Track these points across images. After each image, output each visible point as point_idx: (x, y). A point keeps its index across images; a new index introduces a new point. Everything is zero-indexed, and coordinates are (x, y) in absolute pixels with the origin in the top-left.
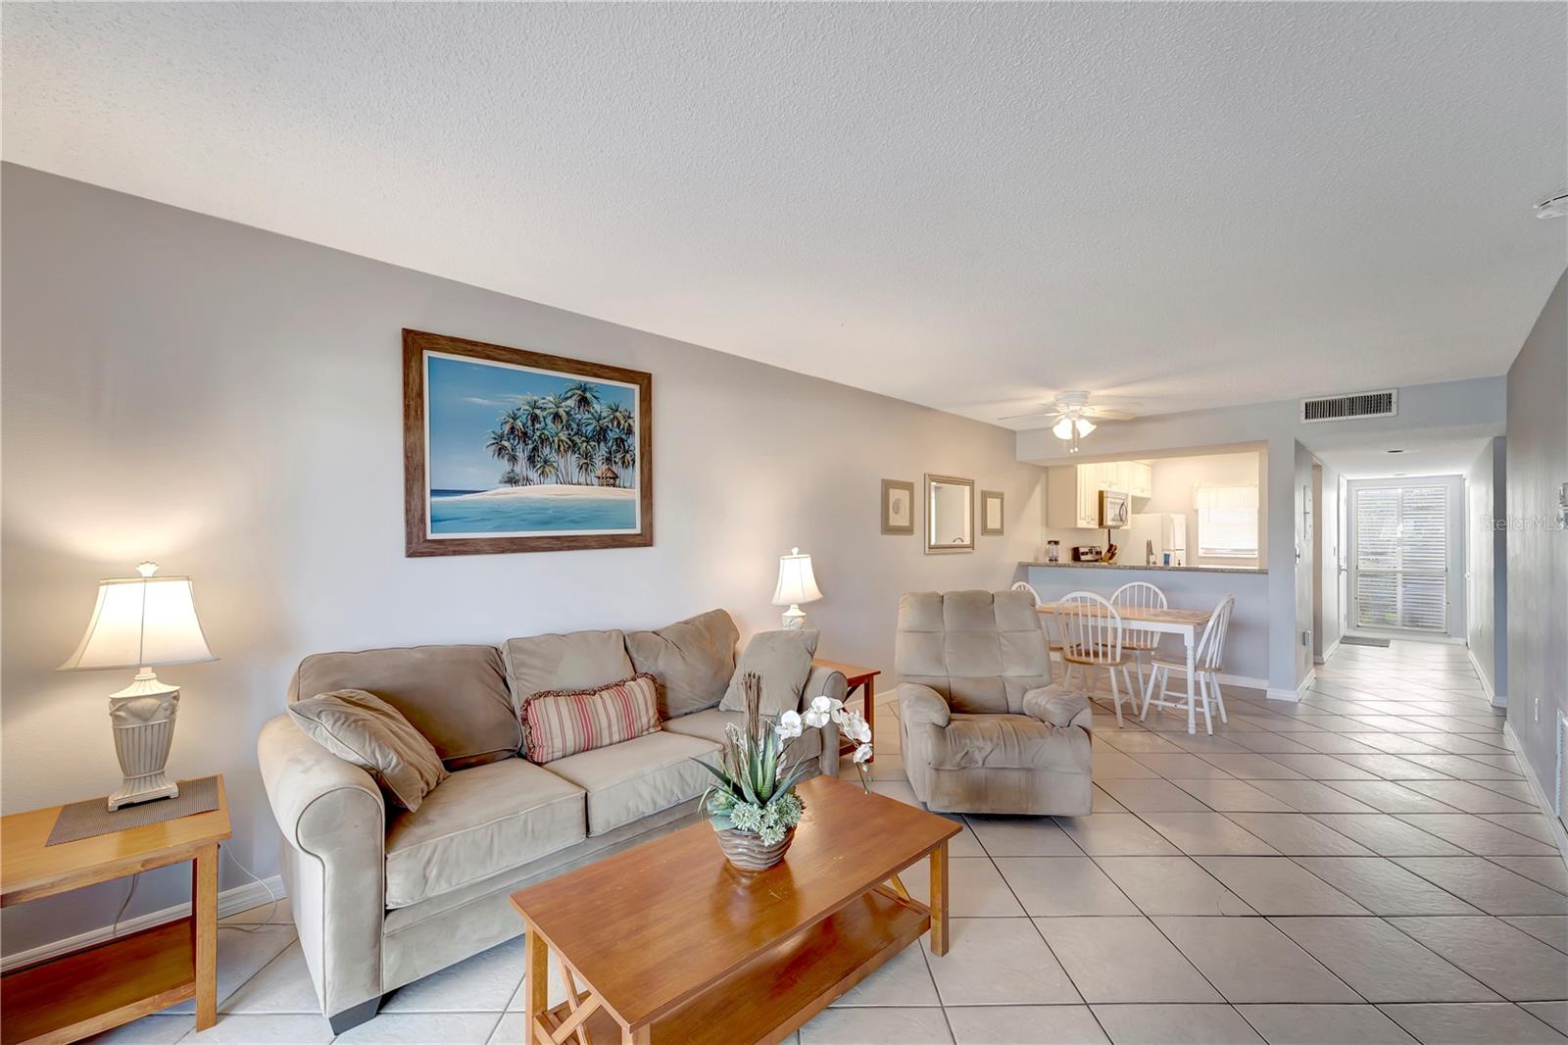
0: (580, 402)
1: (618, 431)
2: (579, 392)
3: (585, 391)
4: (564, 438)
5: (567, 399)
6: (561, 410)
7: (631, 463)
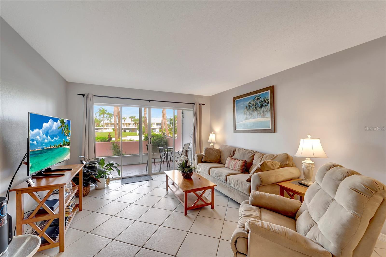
0: (257, 100)
1: (265, 103)
2: (257, 98)
3: (258, 97)
4: (255, 109)
5: (255, 100)
6: (254, 103)
7: (269, 111)
